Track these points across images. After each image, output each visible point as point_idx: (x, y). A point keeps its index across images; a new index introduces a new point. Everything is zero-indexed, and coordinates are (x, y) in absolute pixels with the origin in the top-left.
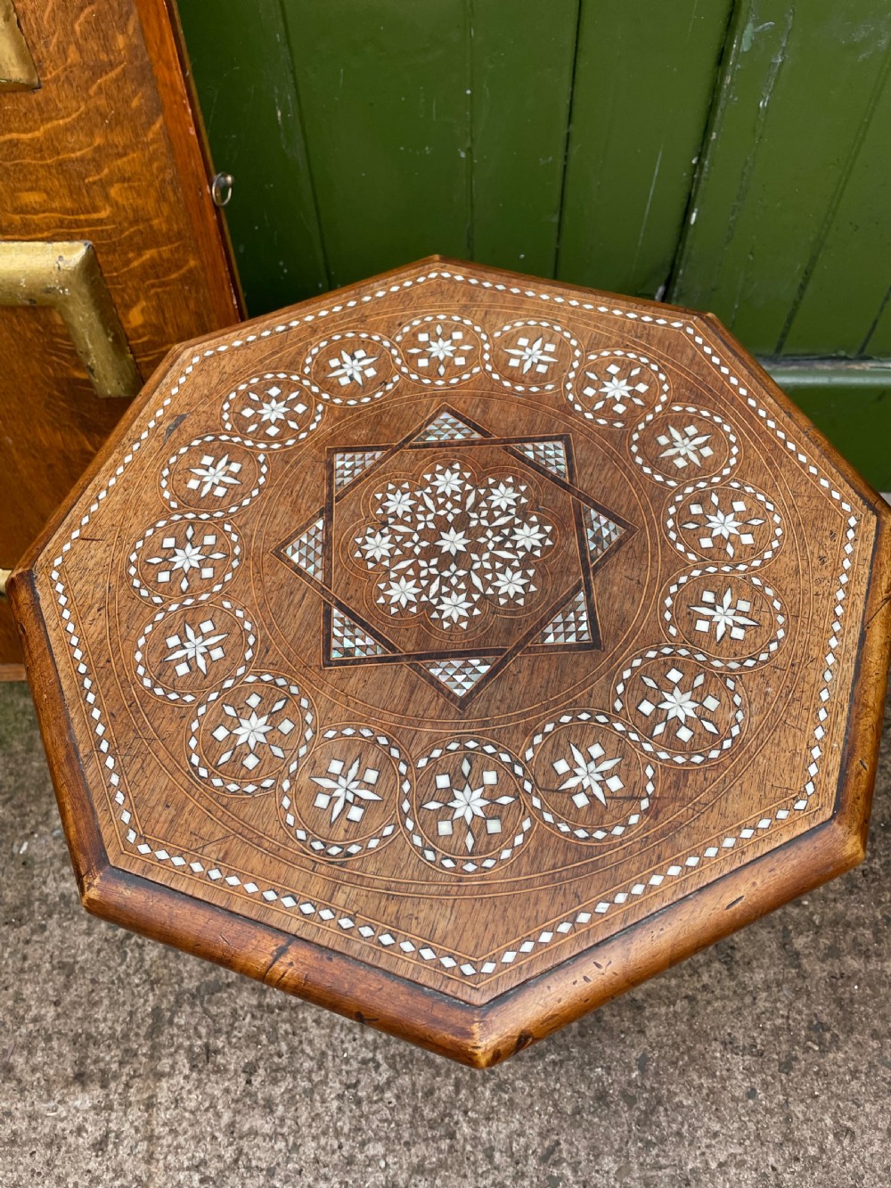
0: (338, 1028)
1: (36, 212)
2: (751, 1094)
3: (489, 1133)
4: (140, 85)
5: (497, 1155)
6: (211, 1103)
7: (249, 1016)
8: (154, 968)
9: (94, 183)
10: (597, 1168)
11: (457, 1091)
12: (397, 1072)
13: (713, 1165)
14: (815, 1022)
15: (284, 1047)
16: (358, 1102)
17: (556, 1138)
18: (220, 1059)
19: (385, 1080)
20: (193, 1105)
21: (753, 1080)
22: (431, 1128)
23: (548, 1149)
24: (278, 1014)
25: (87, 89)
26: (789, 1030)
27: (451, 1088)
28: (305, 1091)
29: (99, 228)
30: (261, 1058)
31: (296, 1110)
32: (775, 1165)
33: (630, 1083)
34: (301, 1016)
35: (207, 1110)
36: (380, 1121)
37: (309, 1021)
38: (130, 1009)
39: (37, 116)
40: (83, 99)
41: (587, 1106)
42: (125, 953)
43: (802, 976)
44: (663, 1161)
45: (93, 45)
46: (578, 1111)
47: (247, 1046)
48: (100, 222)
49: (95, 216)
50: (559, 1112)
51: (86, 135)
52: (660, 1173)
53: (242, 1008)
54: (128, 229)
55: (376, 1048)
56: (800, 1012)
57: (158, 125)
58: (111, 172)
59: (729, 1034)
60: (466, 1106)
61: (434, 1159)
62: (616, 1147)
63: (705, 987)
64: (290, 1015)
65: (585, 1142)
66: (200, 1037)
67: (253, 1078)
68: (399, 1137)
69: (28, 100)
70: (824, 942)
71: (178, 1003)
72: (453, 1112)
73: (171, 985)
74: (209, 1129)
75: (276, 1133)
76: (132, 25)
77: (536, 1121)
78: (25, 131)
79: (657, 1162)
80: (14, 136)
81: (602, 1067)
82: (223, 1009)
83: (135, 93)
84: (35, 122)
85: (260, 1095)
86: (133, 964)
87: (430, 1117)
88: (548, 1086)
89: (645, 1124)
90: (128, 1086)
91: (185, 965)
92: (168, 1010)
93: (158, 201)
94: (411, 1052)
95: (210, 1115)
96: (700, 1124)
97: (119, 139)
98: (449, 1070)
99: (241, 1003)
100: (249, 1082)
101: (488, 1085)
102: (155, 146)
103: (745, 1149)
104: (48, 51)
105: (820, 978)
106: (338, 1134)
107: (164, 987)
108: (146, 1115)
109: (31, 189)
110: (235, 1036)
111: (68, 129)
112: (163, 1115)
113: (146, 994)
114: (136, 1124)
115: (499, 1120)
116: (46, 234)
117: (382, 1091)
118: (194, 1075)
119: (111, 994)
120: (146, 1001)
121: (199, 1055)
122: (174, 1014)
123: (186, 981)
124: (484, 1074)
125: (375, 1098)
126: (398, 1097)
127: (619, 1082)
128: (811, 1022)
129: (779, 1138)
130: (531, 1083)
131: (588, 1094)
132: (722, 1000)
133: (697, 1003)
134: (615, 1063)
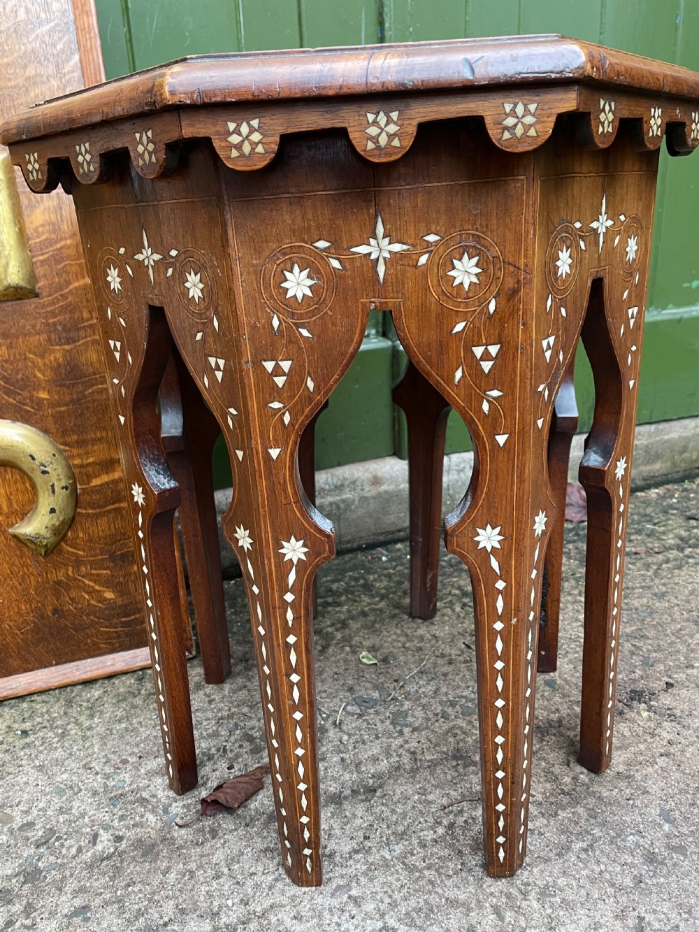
0: (326, 914)
4: (64, 34)
11: (501, 917)
17: (636, 913)
25: (28, 37)
27: (493, 917)
33: (668, 836)
34: (274, 920)
41: (644, 872)
46: (639, 880)
50: (620, 889)
51: (21, 69)
55: (382, 915)
57: (74, 60)
63: (671, 743)
64: (260, 924)
65: (667, 905)
77: (604, 907)
81: (631, 834)
83: (60, 39)
88: (593, 871)
91: (99, 924)
94: (426, 902)
97: (45, 71)
98: (479, 901)
101: (530, 897)
115: (563, 924)
124: (520, 890)
127: (658, 839)
130: (574, 876)
131: (637, 862)
132: (692, 745)
133: (674, 755)
134: (642, 826)
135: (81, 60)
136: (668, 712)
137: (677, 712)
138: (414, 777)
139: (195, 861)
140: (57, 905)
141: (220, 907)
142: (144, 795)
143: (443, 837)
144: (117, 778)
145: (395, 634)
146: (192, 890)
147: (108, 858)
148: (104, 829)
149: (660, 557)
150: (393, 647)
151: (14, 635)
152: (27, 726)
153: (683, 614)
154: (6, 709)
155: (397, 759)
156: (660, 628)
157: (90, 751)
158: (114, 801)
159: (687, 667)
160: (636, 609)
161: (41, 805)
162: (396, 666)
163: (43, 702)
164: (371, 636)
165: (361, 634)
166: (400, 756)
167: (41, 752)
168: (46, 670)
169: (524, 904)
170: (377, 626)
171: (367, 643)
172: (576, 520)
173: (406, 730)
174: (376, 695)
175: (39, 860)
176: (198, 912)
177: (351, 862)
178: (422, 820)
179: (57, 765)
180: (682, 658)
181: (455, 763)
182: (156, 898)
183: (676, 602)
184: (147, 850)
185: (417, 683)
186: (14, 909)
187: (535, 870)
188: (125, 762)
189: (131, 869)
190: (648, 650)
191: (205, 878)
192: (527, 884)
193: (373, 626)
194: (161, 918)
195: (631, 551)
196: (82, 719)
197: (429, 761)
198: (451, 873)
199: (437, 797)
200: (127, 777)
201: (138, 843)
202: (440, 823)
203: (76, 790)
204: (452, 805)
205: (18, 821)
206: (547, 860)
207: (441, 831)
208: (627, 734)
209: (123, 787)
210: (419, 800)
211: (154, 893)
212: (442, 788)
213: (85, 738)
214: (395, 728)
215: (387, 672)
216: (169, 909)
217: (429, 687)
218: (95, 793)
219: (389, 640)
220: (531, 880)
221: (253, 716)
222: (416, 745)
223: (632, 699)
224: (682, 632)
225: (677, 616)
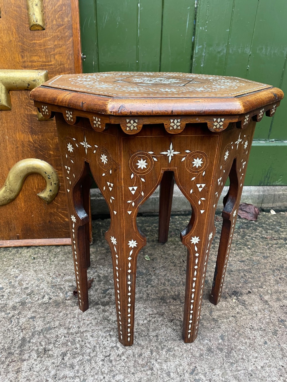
0: (100, 337)
1: (35, 62)
2: (266, 343)
3: (167, 366)
4: (69, 30)
5: (172, 374)
6: (46, 368)
7: (63, 337)
8: (23, 325)
9: (52, 54)
10: (213, 374)
11: (152, 353)
12: (126, 349)
13: (259, 368)
14: (280, 320)
15: (78, 346)
16: (111, 362)
17: (195, 365)
18: (50, 352)
19: (121, 352)
20: (38, 369)
21: (264, 338)
22: (142, 367)
23: (192, 369)
24: (76, 335)
25: (56, 30)
26: (272, 323)
27: (149, 353)
28: (87, 360)
29: (51, 67)
30: (68, 350)
31: (84, 367)
32: (282, 365)
33: (219, 344)
34: (85, 335)
35: (44, 371)
36: (121, 367)
37: (89, 336)
38: (12, 338)
39: (42, 37)
40: (54, 33)
41: (204, 353)
42: (12, 321)
43: (270, 307)
44: (239, 368)
45: (60, 20)
46: (201, 355)
47: (63, 347)
48: (51, 65)
49: (50, 63)
50: (194, 356)
51: (53, 42)
52: (239, 373)
53: (60, 334)
54: (58, 67)
56: (274, 317)
57: (71, 40)
58: (57, 52)
59: (251, 326)
60: (156, 358)
61: (145, 378)
62: (220, 366)
63: (238, 313)
64: (81, 335)
65: (206, 365)
66: (42, 346)
67: (65, 357)
68: (129, 372)
69: (41, 33)
70: (274, 297)
71: (33, 335)
72: (151, 361)
73: (30, 329)
74: (45, 377)
75: (75, 376)
76: (70, 16)
77: (185, 360)
78: (38, 40)
79: (237, 369)
80: (35, 41)
81: (207, 340)
82: (52, 335)
83: (67, 31)
84: (41, 38)
85: (68, 363)
86: (15, 324)
87: (142, 363)
89: (229, 357)
90: (8, 365)
91: (36, 323)
92: (28, 338)
93: (67, 59)
95: (45, 372)
96: (250, 355)
97: (61, 43)
98: (147, 347)
99: (60, 333)
100: (63, 359)
101: (164, 350)
102: (69, 45)
103: (269, 361)
104: (49, 21)
105: (277, 307)
106: (102, 373)
107: (27, 330)
108: (16, 375)
109: (36, 56)
110: (57, 344)
111: (49, 40)
112: (24, 375)
113: (20, 333)
114: (11, 379)
115: (170, 361)
116: (36, 68)
117: (121, 357)
118: (39, 359)
119: (4, 335)
120: (19, 336)
121: (41, 352)
122: (31, 339)
123: (37, 328)
124: (162, 347)
125: (118, 359)
126: (127, 358)
127: (215, 344)
128: (279, 320)
129: (281, 356)
130: (181, 348)
131: (204, 349)
132: (245, 316)
133: (237, 317)
134: (212, 338)
135: (73, 39)
136: (243, 302)
137: (247, 303)
138: (145, 302)
139: (69, 311)
140: (27, 314)
141: (71, 327)
142: (62, 287)
143: (145, 324)
144: (56, 279)
145: (160, 251)
146: (65, 320)
147: (45, 304)
148: (47, 295)
149: (275, 242)
150: (158, 255)
151: (36, 227)
152: (36, 256)
153: (270, 267)
154: (31, 249)
155: (142, 295)
156: (258, 270)
157: (51, 269)
158: (53, 286)
159: (260, 287)
160: (253, 261)
161: (32, 283)
162: (155, 263)
163: (42, 249)
164: (152, 250)
165: (149, 248)
166: (143, 294)
167: (37, 266)
168: (45, 239)
169: (161, 352)
170: (156, 246)
171: (149, 252)
172: (250, 219)
173: (149, 286)
174: (144, 271)
175: (26, 299)
176: (65, 327)
177: (114, 324)
178: (141, 317)
179: (40, 271)
180: (260, 283)
181: (160, 301)
182: (55, 319)
183: (270, 261)
184: (57, 304)
185: (160, 270)
186: (16, 312)
187: (169, 342)
188: (60, 275)
189: (51, 308)
190: (249, 278)
191: (70, 317)
192: (165, 346)
193: (154, 246)
194: (54, 326)
195: (264, 237)
196: (52, 258)
197: (152, 298)
198: (143, 336)
199: (149, 311)
200: (59, 280)
201: (55, 301)
202: (146, 319)
203: (43, 280)
204: (153, 314)
205: (24, 286)
206: (175, 340)
207: (145, 322)
208: (224, 305)
209: (57, 283)
210: (143, 310)
211: (54, 318)
212: (152, 308)
213: (51, 264)
214: (146, 284)
215: (152, 264)
216: (57, 323)
217: (164, 273)
218: (48, 283)
219: (158, 253)
220: (167, 345)
221: (103, 269)
222: (150, 292)
223: (233, 294)
224: (266, 274)
225: (268, 267)
